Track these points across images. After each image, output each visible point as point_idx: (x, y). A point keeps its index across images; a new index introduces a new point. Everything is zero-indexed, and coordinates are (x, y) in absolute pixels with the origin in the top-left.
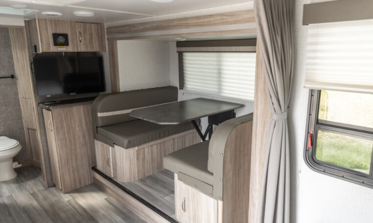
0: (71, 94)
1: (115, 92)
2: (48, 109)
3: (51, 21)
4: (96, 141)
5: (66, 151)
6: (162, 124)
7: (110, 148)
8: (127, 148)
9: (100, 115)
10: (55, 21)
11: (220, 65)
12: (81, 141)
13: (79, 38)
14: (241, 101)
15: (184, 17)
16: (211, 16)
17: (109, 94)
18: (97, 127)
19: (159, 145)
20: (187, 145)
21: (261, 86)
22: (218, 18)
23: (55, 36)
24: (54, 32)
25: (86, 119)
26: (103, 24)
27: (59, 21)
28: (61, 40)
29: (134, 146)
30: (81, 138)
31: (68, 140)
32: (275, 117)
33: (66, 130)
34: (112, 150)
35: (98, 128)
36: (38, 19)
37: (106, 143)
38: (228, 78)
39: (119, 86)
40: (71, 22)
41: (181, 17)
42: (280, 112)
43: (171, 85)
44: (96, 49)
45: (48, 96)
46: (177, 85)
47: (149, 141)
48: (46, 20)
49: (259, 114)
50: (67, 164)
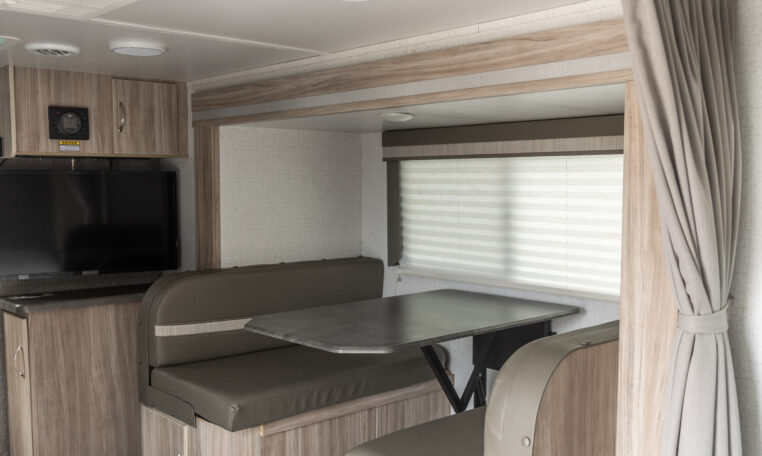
0: (84, 273)
1: (208, 268)
2: (20, 314)
3: (47, 73)
4: (144, 409)
5: (58, 439)
6: (341, 352)
7: (186, 428)
8: (234, 430)
9: (161, 331)
10: (58, 72)
11: (507, 193)
12: (103, 409)
13: (118, 120)
14: (571, 297)
15: (409, 52)
16: (488, 44)
17: (189, 274)
18: (151, 368)
19: (326, 424)
20: (410, 422)
21: (642, 234)
22: (510, 47)
23: (56, 113)
24: (53, 103)
25: (120, 345)
26: (185, 83)
27: (67, 73)
28: (69, 122)
29: (255, 424)
30: (103, 401)
31: (65, 406)
32: (692, 324)
33: (63, 375)
34: (190, 433)
35: (154, 371)
36: (14, 68)
37: (174, 414)
38: (531, 231)
39: (220, 252)
40: (99, 76)
41: (401, 52)
42: (706, 309)
43: (364, 254)
44: (161, 148)
45: (21, 277)
46: (382, 254)
47: (298, 411)
48: (34, 70)
49: (637, 320)
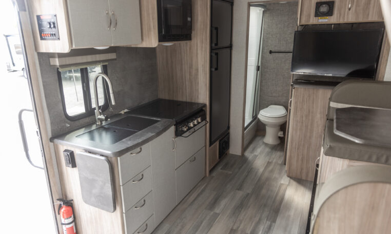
5: (300, 136)
9: (332, 104)
13: (349, 5)
23: (318, 5)
24: (318, 1)
28: (324, 9)
33: (305, 113)
44: (372, 18)
50: (298, 149)
